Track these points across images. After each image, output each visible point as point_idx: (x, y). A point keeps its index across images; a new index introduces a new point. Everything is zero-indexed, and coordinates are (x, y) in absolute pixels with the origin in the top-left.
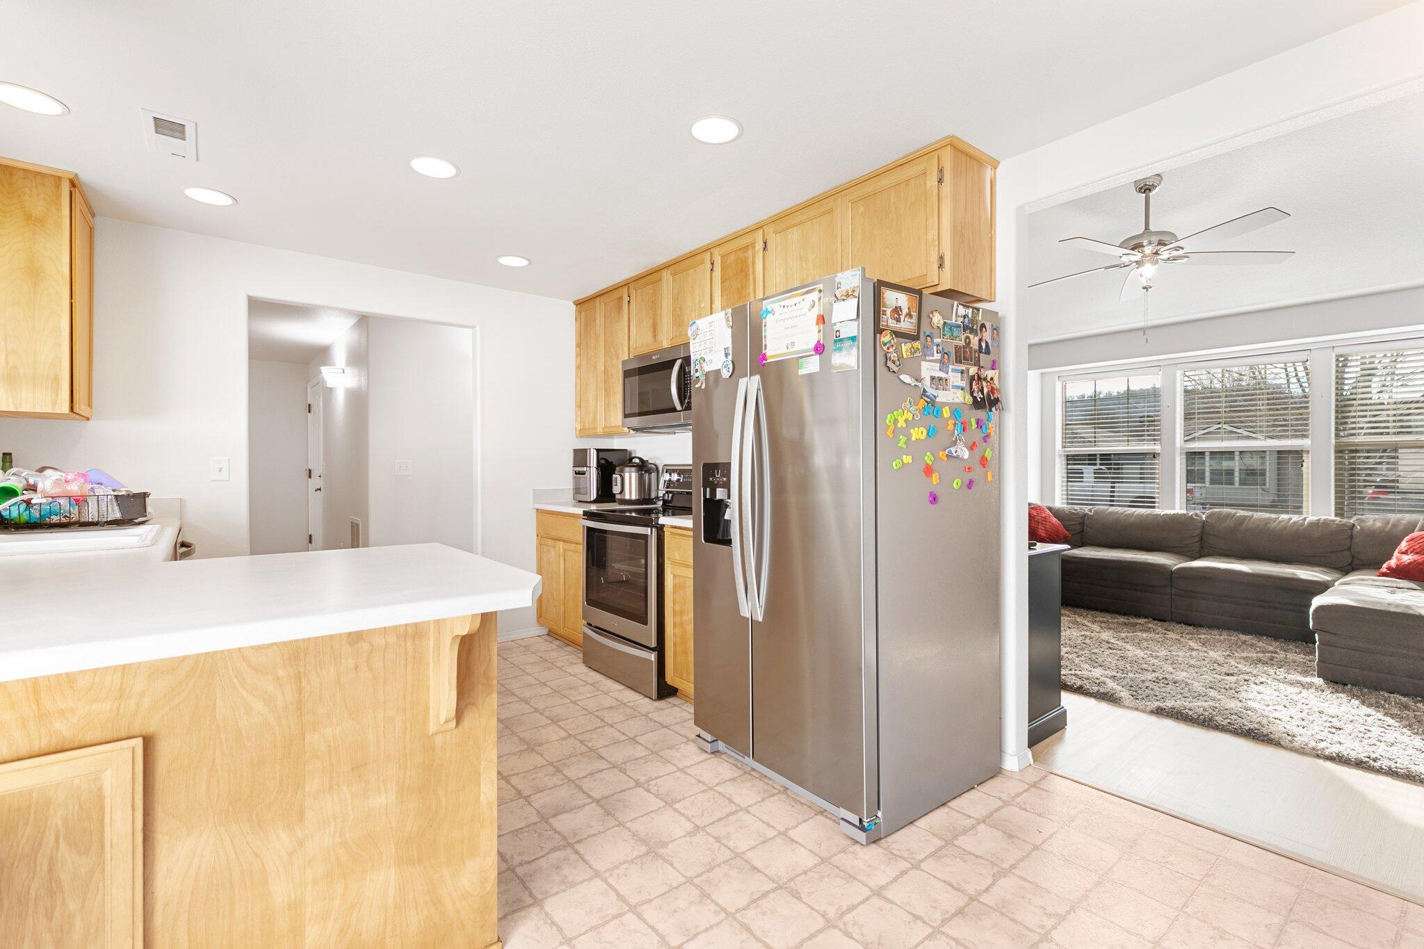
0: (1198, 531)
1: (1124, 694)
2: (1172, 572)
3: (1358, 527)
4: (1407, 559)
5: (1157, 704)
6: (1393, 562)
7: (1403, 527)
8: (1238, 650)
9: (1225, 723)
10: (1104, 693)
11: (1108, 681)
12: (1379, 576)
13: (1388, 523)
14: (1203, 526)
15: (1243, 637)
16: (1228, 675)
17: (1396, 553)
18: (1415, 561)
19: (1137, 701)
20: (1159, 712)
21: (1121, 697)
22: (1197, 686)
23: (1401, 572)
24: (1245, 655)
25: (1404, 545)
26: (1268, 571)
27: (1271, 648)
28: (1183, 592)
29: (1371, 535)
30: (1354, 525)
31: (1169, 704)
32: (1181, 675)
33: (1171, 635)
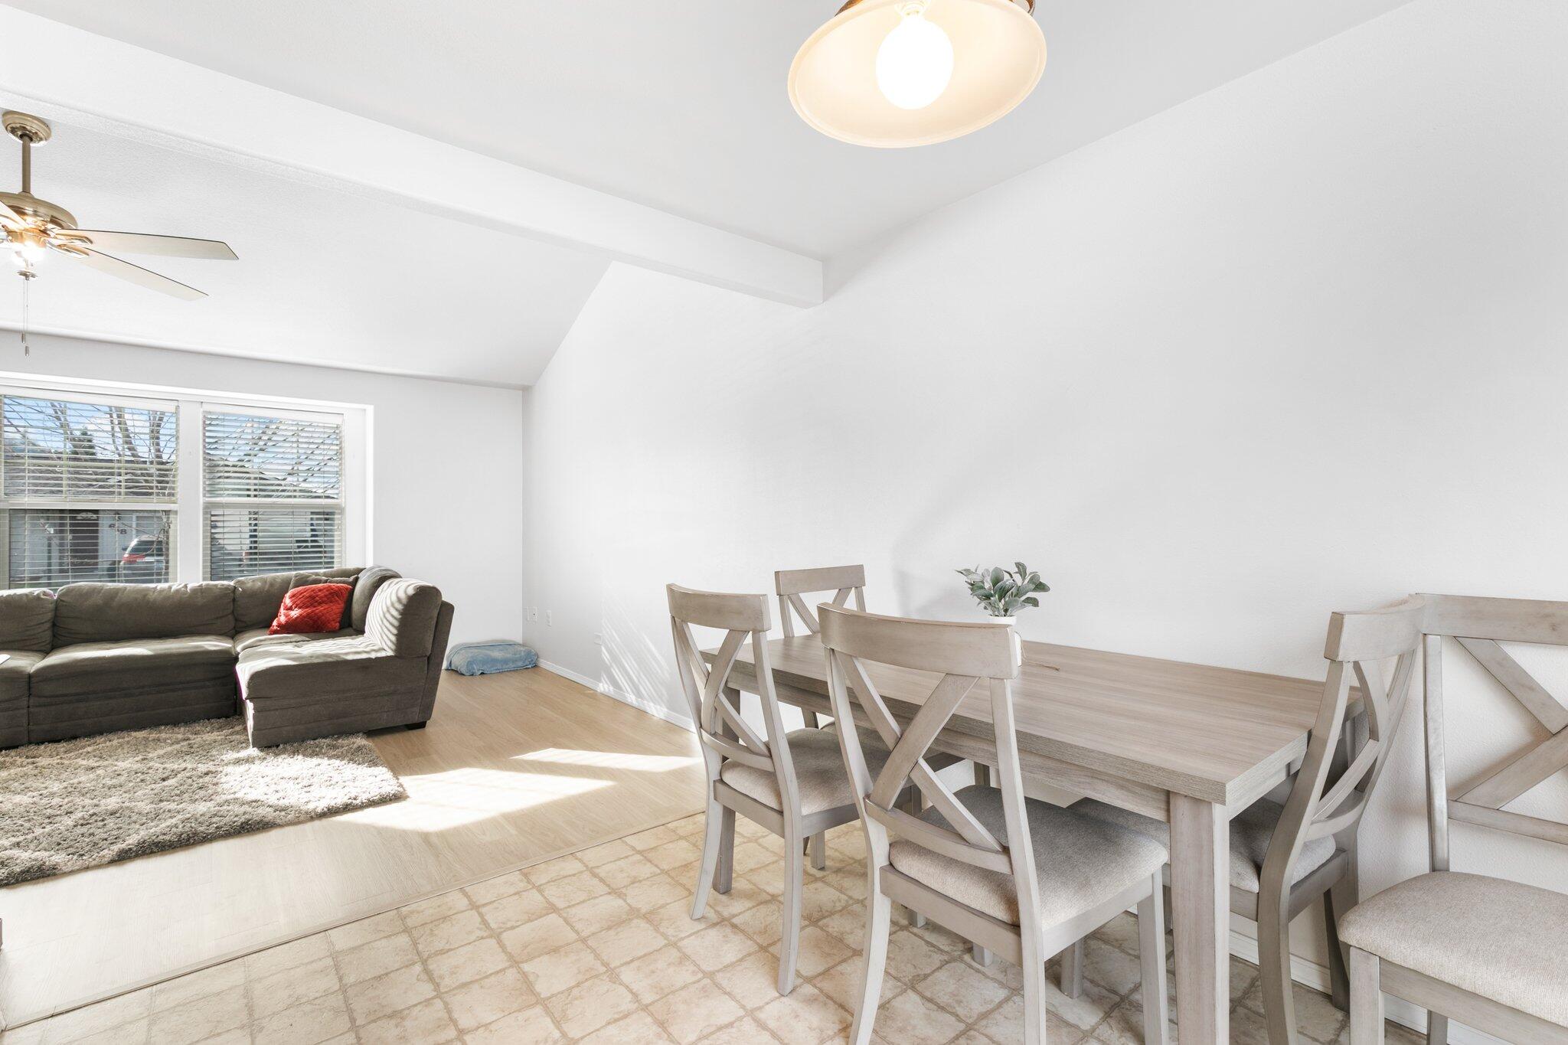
0: (50, 615)
1: (58, 858)
2: (30, 676)
3: (240, 589)
4: (295, 613)
5: (116, 848)
6: (282, 619)
7: (278, 585)
8: (148, 750)
9: (212, 830)
10: (22, 872)
11: (15, 852)
12: (271, 634)
13: (266, 582)
14: (56, 609)
15: (140, 734)
16: (164, 780)
17: (282, 610)
18: (301, 615)
19: (84, 858)
20: (123, 857)
21: (57, 864)
22: (145, 807)
23: (290, 628)
24: (161, 752)
25: (287, 601)
26: (166, 649)
27: (180, 736)
28: (49, 700)
29: (251, 595)
30: (235, 587)
31: (132, 841)
32: (112, 802)
33: (43, 761)
